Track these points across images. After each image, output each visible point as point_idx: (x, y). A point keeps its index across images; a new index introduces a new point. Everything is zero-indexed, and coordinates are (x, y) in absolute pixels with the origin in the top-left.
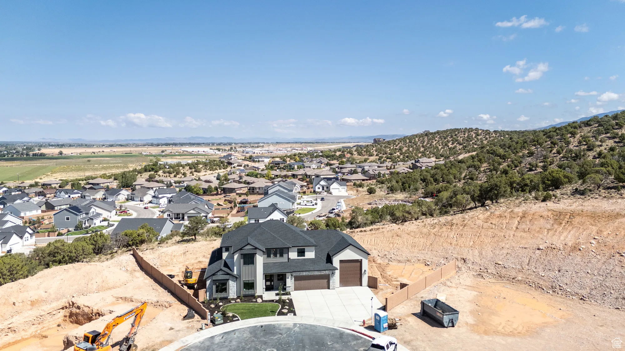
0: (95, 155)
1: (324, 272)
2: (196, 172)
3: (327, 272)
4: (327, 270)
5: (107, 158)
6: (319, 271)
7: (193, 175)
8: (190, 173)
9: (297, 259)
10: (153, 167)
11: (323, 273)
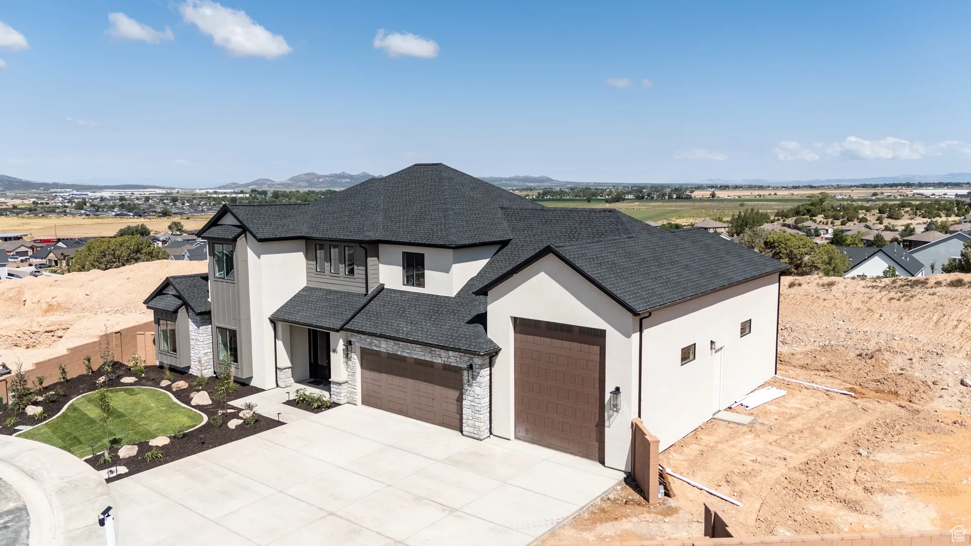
0: (760, 198)
1: (443, 353)
2: (892, 218)
3: (453, 359)
4: (458, 350)
5: (773, 202)
6: (428, 349)
7: (881, 223)
8: (877, 220)
9: (402, 292)
10: (810, 207)
11: (440, 358)
